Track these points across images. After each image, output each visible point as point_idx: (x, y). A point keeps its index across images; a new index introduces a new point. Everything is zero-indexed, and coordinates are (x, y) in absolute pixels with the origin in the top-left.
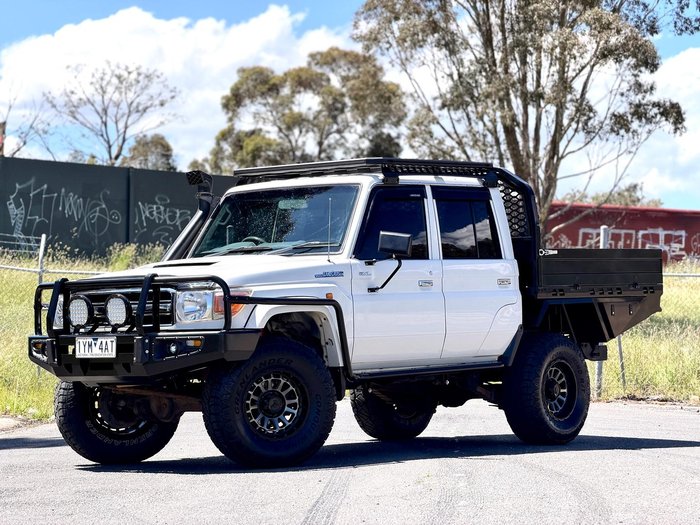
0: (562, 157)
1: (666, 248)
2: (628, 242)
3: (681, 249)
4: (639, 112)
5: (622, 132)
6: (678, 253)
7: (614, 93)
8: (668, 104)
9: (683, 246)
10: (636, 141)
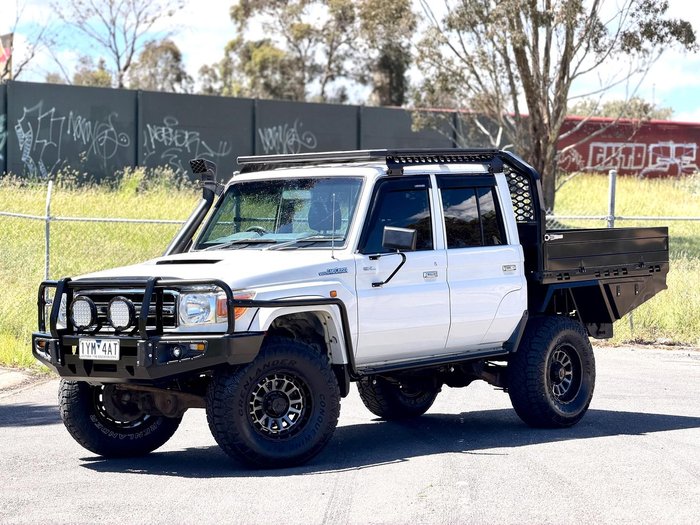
0: (573, 77)
1: (677, 161)
2: (639, 156)
3: (692, 162)
4: (649, 31)
5: (633, 50)
6: (689, 166)
7: (624, 14)
8: (678, 23)
9: (694, 159)
10: (647, 60)
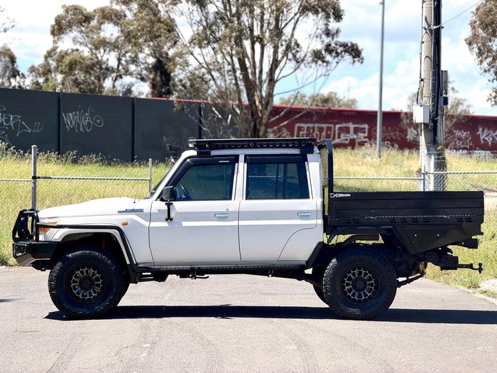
0: (277, 81)
1: (355, 137)
2: (329, 133)
3: (365, 137)
4: (328, 49)
5: (320, 62)
6: (363, 140)
7: (312, 36)
8: (349, 45)
9: (366, 135)
10: (329, 68)
